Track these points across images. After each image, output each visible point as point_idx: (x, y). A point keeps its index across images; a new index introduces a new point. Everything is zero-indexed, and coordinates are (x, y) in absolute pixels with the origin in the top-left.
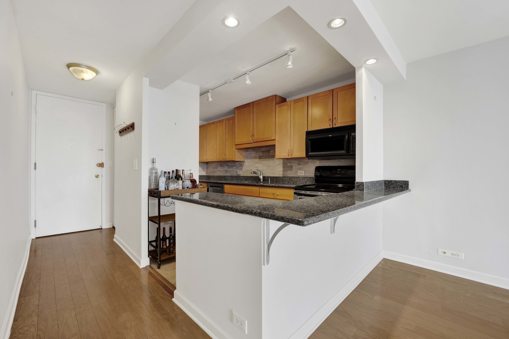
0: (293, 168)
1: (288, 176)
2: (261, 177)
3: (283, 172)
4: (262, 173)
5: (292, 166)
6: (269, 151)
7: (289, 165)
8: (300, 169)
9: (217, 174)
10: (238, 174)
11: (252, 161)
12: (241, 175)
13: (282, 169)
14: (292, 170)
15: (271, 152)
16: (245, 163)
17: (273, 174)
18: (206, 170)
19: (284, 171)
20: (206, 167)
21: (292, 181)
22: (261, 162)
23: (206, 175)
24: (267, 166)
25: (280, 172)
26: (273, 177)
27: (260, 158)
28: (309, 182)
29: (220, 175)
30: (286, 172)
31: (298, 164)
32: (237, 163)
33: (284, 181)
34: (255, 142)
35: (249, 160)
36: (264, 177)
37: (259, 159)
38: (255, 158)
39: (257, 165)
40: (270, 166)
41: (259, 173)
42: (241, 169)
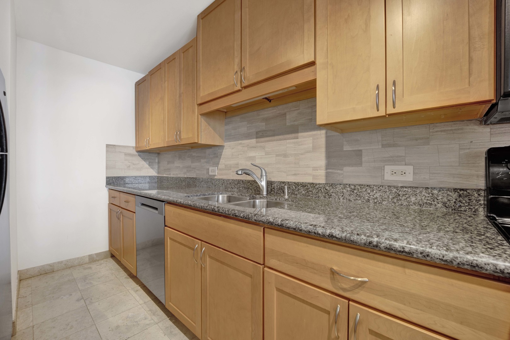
0: (363, 159)
1: (345, 181)
2: (263, 184)
3: (327, 169)
4: (264, 174)
5: (359, 153)
6: (285, 114)
7: (347, 148)
8: (393, 161)
9: (173, 174)
10: (210, 173)
11: (241, 144)
12: (216, 177)
13: (322, 162)
14: (360, 164)
15: (288, 117)
16: (224, 150)
17: (295, 175)
18: (157, 166)
19: (328, 166)
20: (157, 161)
21: (359, 196)
22: (261, 144)
23: (157, 175)
24: (277, 156)
25: (315, 169)
26: (297, 184)
27: (260, 135)
28: (440, 205)
29: (179, 176)
30: (339, 171)
31: (383, 146)
32: (208, 151)
33: (330, 196)
34: (246, 87)
35: (232, 143)
36: (269, 183)
37: (257, 138)
38: (248, 136)
39: (252, 154)
40: (285, 156)
41: (257, 172)
42: (217, 164)
